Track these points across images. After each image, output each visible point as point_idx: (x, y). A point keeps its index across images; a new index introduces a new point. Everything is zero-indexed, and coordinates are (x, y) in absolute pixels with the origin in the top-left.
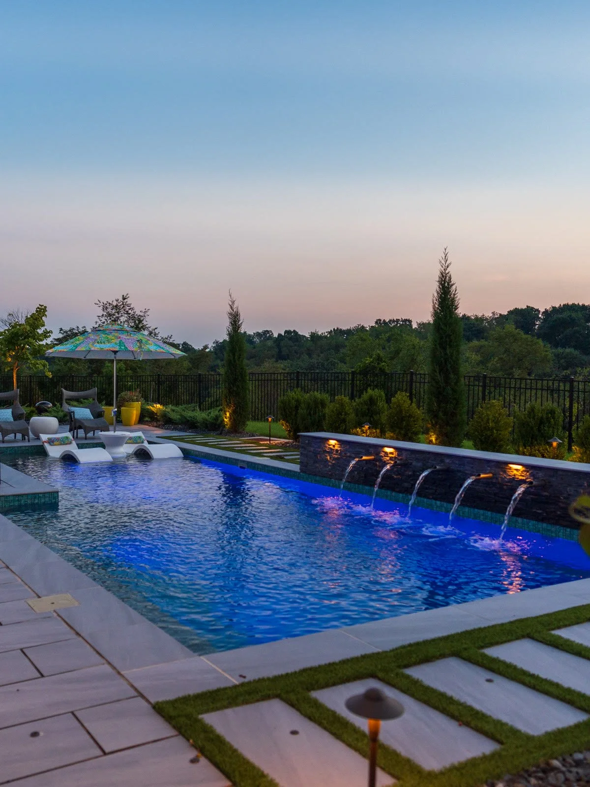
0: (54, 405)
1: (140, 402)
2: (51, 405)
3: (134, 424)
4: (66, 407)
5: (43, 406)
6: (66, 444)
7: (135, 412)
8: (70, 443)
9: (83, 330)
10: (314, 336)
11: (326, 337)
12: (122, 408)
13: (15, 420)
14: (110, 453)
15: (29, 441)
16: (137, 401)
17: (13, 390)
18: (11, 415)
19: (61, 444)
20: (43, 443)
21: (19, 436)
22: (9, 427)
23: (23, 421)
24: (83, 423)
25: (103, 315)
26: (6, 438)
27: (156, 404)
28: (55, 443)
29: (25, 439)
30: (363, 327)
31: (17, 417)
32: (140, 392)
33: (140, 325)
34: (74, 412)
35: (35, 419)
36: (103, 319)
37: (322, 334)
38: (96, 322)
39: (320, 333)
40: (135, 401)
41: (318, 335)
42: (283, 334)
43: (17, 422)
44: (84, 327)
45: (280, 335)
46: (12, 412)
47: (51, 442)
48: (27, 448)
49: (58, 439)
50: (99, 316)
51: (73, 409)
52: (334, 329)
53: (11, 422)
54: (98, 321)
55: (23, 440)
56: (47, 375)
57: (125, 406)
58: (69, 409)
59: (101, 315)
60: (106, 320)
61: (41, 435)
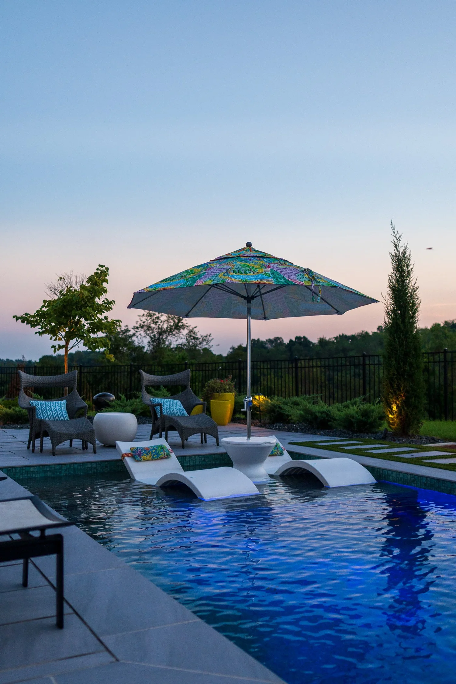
0: (118, 398)
1: (233, 393)
2: (113, 397)
3: (228, 423)
4: (148, 398)
5: (104, 399)
6: (162, 458)
7: (229, 406)
8: (168, 456)
9: (126, 328)
10: (322, 342)
11: (333, 342)
12: (211, 401)
13: (71, 417)
14: (250, 477)
15: (95, 452)
16: (230, 392)
17: (63, 373)
18: (65, 410)
19: (153, 459)
20: (123, 456)
21: (78, 443)
22: (63, 429)
23: (83, 420)
24: (176, 422)
25: (143, 315)
26: (60, 446)
27: (259, 395)
28: (143, 457)
29: (87, 448)
30: (367, 333)
31: (74, 413)
32: (233, 379)
33: (180, 324)
34: (160, 405)
35: (101, 416)
36: (144, 319)
37: (330, 339)
38: (137, 322)
39: (327, 339)
40: (228, 392)
41: (325, 340)
42: (294, 340)
43: (75, 421)
44: (127, 326)
45: (291, 341)
46: (67, 405)
47: (136, 455)
48: (94, 465)
49: (147, 450)
50: (139, 316)
51: (157, 400)
52: (340, 335)
53: (65, 421)
54: (139, 320)
55: (83, 449)
56: (109, 358)
57: (214, 398)
58: (151, 401)
59: (142, 315)
60: (146, 320)
61: (120, 444)
